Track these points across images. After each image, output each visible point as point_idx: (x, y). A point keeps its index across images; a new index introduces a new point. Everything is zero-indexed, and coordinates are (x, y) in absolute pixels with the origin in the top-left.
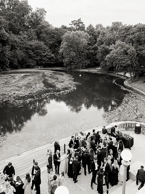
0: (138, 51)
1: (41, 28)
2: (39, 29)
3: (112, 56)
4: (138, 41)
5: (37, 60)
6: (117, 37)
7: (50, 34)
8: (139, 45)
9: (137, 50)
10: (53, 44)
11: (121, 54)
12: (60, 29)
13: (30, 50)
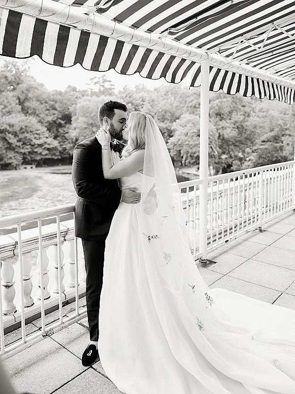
0: (219, 131)
1: (27, 90)
2: (23, 92)
3: (179, 140)
4: (217, 114)
5: (24, 154)
6: (177, 106)
7: (46, 102)
8: (221, 120)
9: (217, 129)
10: (55, 122)
11: (193, 136)
12: (66, 92)
13: (9, 133)
